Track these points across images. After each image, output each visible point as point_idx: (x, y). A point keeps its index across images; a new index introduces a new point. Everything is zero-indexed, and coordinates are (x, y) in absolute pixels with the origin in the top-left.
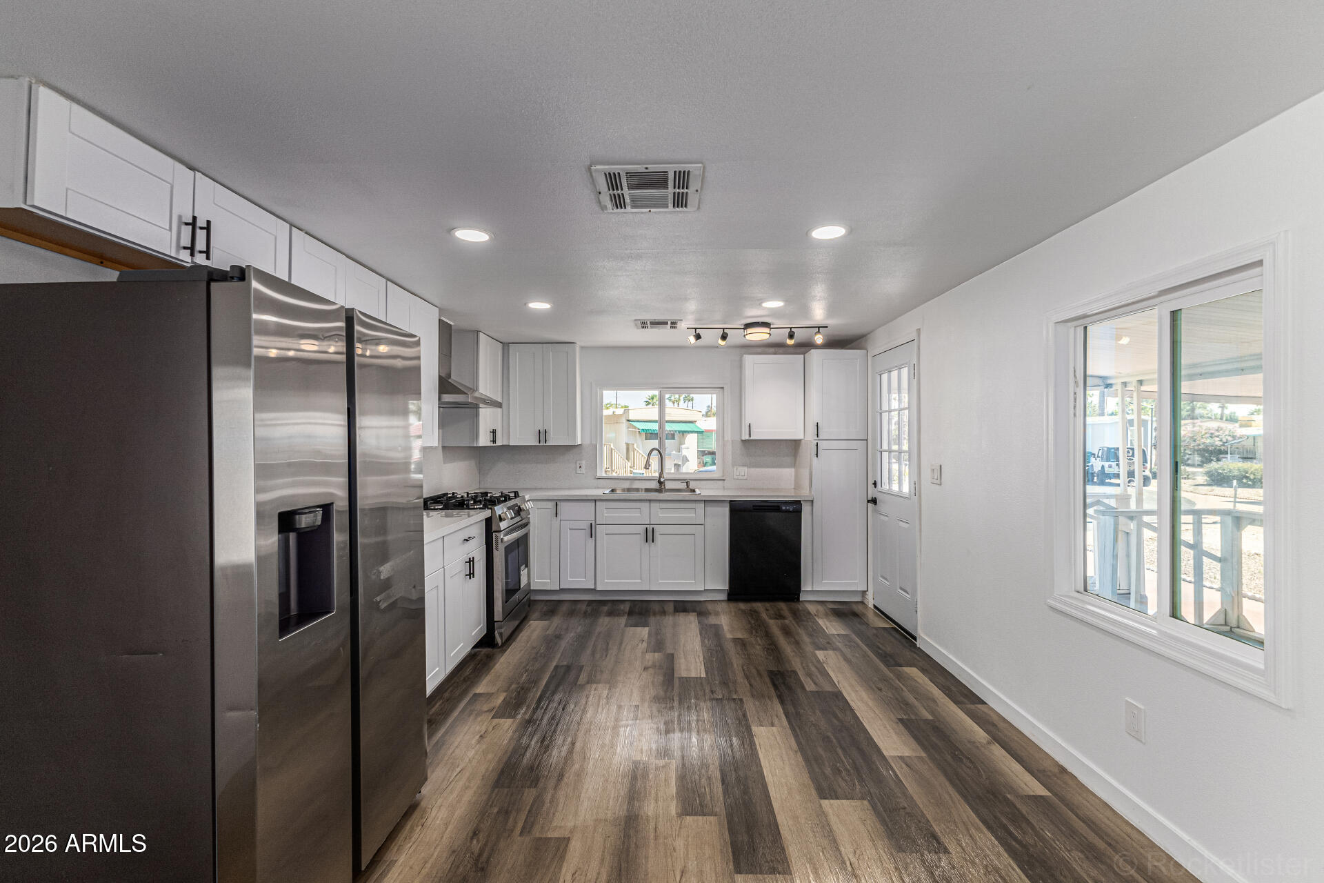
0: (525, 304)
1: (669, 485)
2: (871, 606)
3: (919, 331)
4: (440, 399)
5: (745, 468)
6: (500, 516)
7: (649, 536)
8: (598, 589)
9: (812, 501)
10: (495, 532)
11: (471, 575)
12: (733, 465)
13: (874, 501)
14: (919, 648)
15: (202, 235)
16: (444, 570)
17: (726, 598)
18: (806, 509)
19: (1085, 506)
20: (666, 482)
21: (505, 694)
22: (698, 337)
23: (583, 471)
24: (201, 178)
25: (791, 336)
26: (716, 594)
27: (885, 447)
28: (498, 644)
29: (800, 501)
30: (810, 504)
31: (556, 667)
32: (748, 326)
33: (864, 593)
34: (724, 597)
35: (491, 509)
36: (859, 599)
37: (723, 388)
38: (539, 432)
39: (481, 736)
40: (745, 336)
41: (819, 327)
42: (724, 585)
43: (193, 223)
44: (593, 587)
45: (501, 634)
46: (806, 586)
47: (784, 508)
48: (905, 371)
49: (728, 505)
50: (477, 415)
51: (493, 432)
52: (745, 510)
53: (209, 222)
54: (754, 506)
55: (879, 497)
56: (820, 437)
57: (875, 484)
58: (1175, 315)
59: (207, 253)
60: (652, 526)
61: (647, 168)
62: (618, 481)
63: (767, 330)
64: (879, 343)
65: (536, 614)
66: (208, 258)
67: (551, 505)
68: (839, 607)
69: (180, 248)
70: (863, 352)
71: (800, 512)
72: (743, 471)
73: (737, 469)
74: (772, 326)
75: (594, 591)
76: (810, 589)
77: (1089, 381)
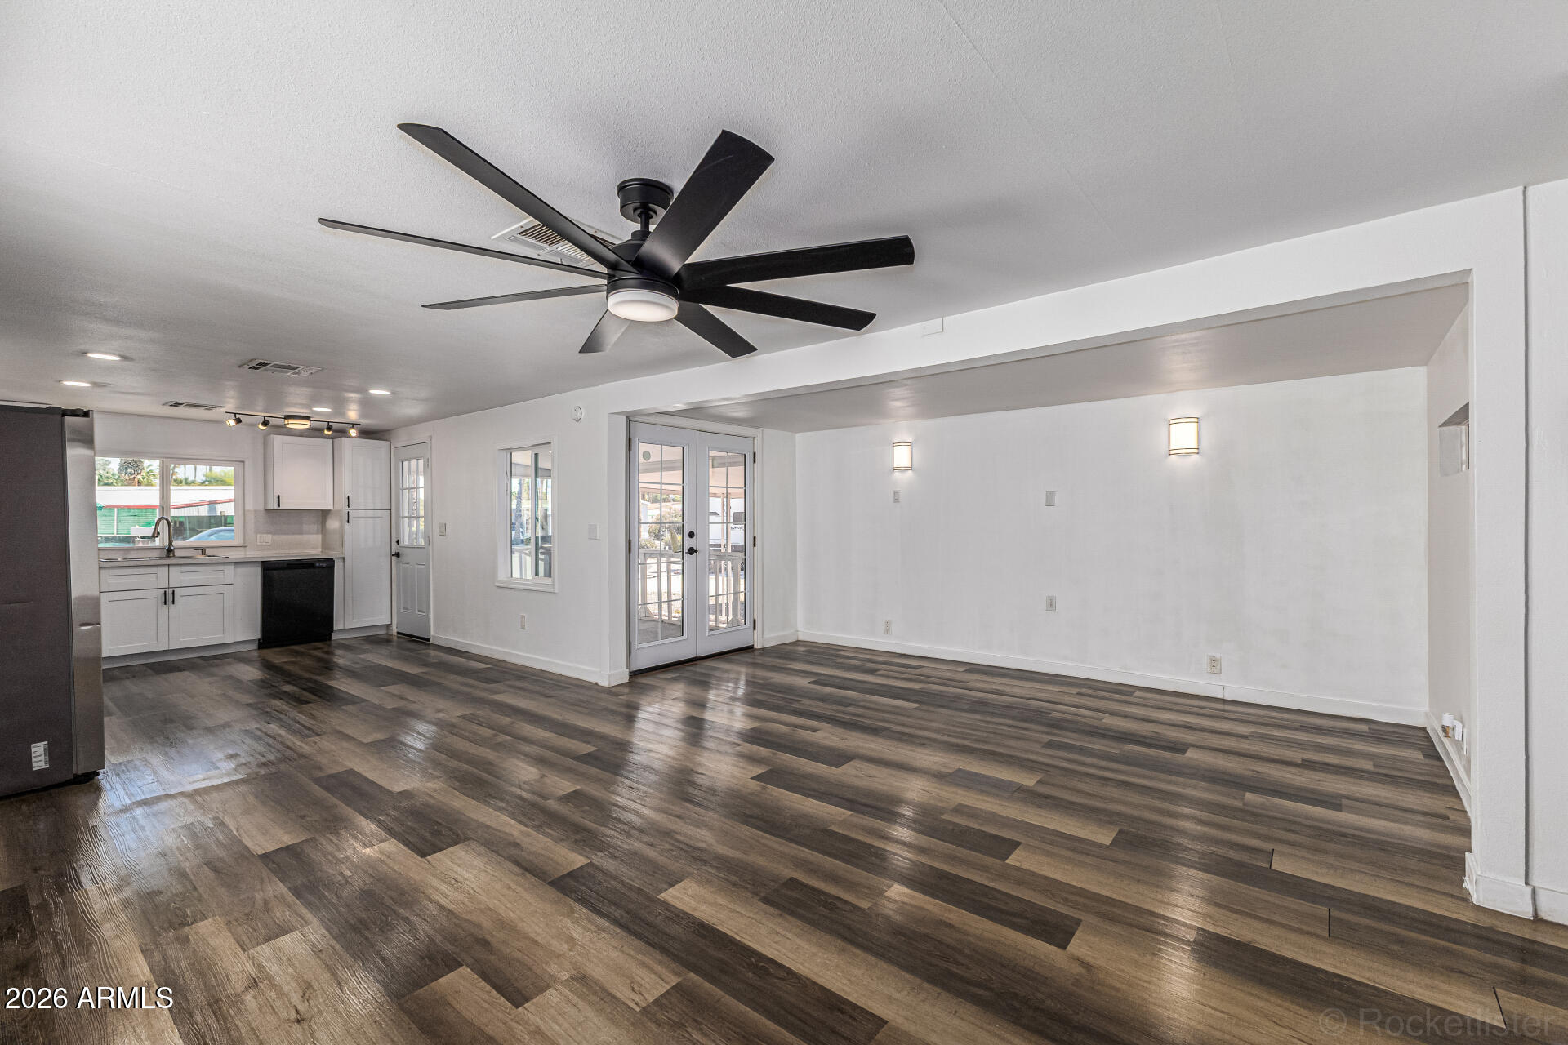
1: (179, 553)
2: (394, 632)
3: (431, 437)
5: (270, 536)
7: (169, 598)
9: (344, 558)
12: (256, 533)
13: (397, 555)
17: (258, 647)
18: (338, 565)
19: (512, 544)
20: (176, 550)
22: (238, 421)
25: (329, 428)
26: (247, 645)
27: (406, 514)
29: (332, 558)
30: (341, 560)
32: (288, 417)
33: (388, 626)
34: (255, 646)
36: (385, 630)
37: (242, 462)
40: (285, 424)
41: (353, 424)
42: (258, 636)
46: (338, 625)
47: (316, 565)
48: (421, 462)
49: (260, 565)
52: (276, 569)
54: (288, 565)
55: (402, 551)
56: (351, 507)
57: (398, 542)
58: (536, 455)
60: (171, 590)
63: (308, 423)
64: (402, 438)
68: (369, 638)
70: (388, 443)
71: (334, 566)
72: (267, 538)
73: (260, 537)
74: (312, 420)
76: (341, 628)
77: (540, 472)
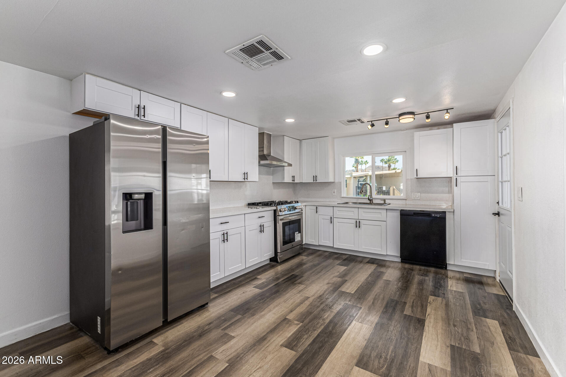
0: (284, 120)
1: (375, 202)
2: (498, 280)
4: (259, 162)
6: (280, 210)
7: (358, 225)
8: (334, 247)
9: (454, 212)
10: (278, 216)
11: (262, 231)
12: (412, 192)
13: (499, 214)
14: (514, 311)
15: (142, 110)
16: (245, 228)
17: (400, 261)
18: (448, 217)
20: (373, 200)
21: (265, 280)
22: (373, 125)
23: (335, 194)
24: (143, 93)
25: (428, 117)
26: (393, 258)
27: (503, 179)
28: (278, 262)
29: (446, 212)
30: (451, 214)
31: (293, 275)
32: (401, 115)
33: (496, 272)
34: (399, 260)
35: (276, 206)
36: (492, 275)
37: (406, 151)
38: (314, 177)
39: (244, 292)
40: (399, 120)
41: (447, 110)
42: (397, 254)
43: (139, 107)
44: (333, 246)
45: (280, 258)
46: (449, 261)
47: (433, 215)
48: (509, 128)
49: (400, 211)
50: (284, 170)
51: (293, 177)
52: (408, 215)
53: (144, 106)
54: (414, 213)
55: (501, 212)
56: (459, 174)
57: (498, 203)
59: (144, 116)
60: (359, 220)
61: (244, 45)
62: (351, 199)
63: (412, 116)
64: (500, 112)
65: (305, 254)
66: (144, 117)
67: (315, 208)
68: (472, 277)
69: (135, 115)
70: (493, 120)
71: (445, 218)
72: (418, 195)
73: (414, 194)
74: (415, 114)
75: (333, 248)
76: (452, 263)
